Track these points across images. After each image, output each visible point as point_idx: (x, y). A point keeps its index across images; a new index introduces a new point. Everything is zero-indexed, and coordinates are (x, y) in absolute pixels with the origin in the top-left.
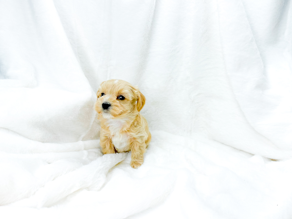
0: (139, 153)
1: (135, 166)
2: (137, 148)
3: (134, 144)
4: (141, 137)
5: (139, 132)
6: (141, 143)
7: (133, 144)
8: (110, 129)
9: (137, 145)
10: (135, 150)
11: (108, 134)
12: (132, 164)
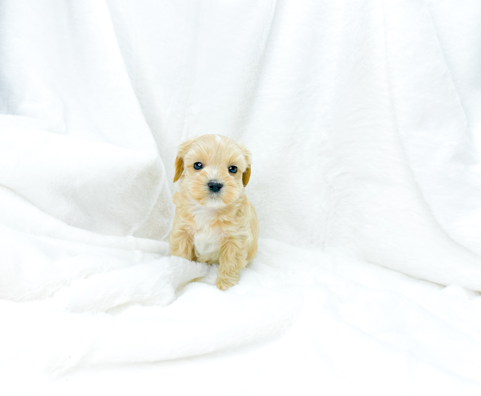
0: (234, 265)
1: (224, 287)
2: (231, 256)
3: (227, 247)
4: (243, 237)
5: (241, 227)
6: (240, 247)
7: (225, 248)
8: (196, 219)
9: (232, 251)
10: (227, 258)
11: (189, 226)
12: (219, 283)
